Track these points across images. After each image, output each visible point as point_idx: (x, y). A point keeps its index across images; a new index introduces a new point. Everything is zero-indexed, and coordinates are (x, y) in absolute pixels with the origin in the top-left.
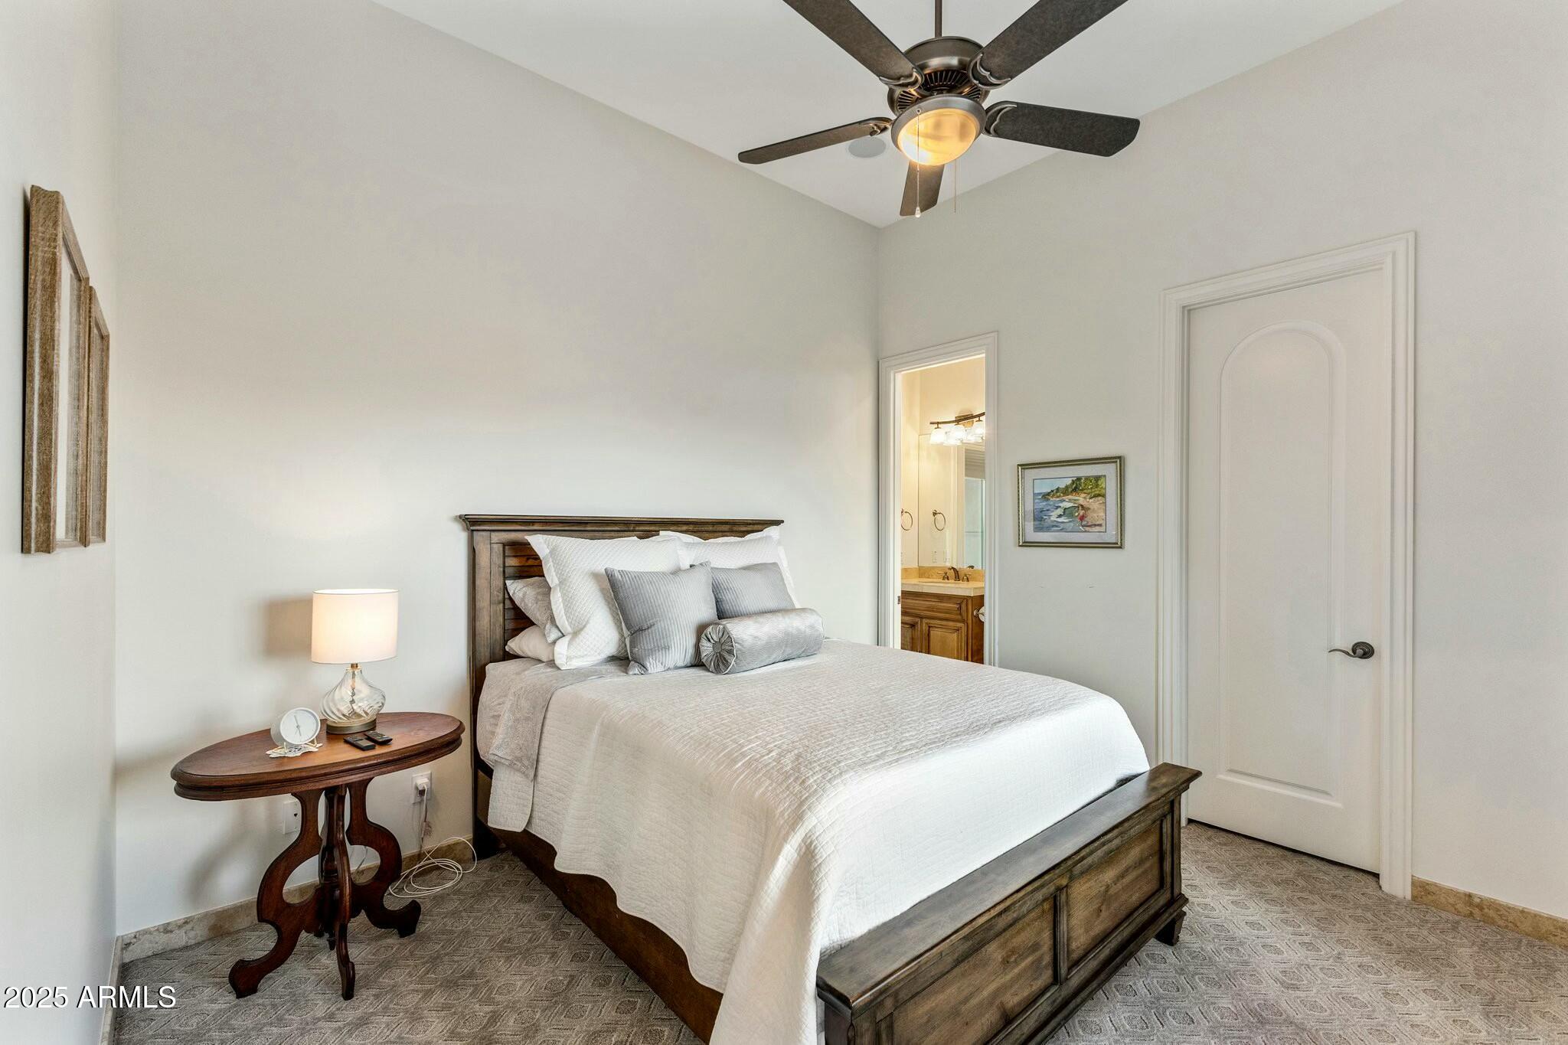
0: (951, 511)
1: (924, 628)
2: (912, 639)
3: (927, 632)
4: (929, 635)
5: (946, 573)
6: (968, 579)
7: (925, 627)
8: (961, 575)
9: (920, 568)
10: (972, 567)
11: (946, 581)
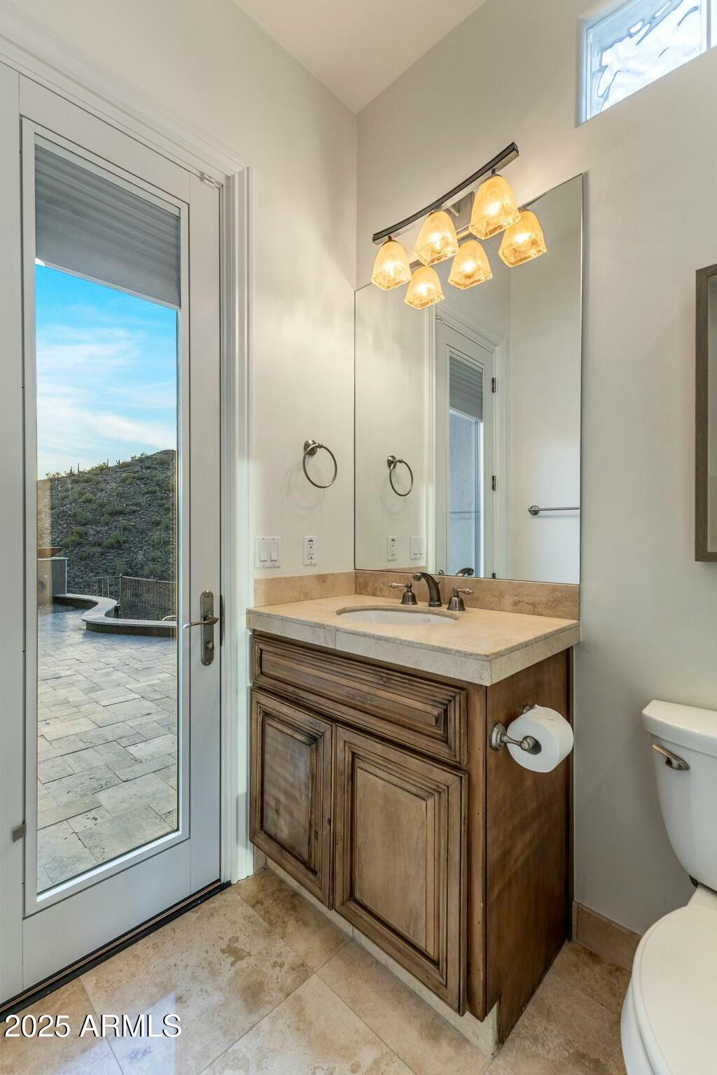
0: (425, 459)
1: (340, 755)
2: (313, 777)
3: (348, 771)
4: (352, 777)
5: (409, 587)
6: (461, 603)
7: (343, 756)
8: (446, 592)
9: (358, 574)
10: (468, 571)
11: (410, 606)
